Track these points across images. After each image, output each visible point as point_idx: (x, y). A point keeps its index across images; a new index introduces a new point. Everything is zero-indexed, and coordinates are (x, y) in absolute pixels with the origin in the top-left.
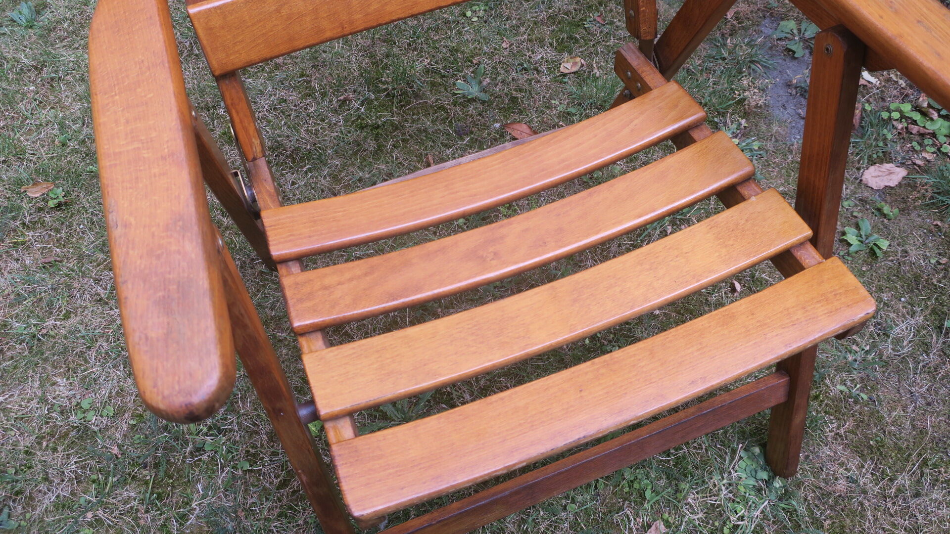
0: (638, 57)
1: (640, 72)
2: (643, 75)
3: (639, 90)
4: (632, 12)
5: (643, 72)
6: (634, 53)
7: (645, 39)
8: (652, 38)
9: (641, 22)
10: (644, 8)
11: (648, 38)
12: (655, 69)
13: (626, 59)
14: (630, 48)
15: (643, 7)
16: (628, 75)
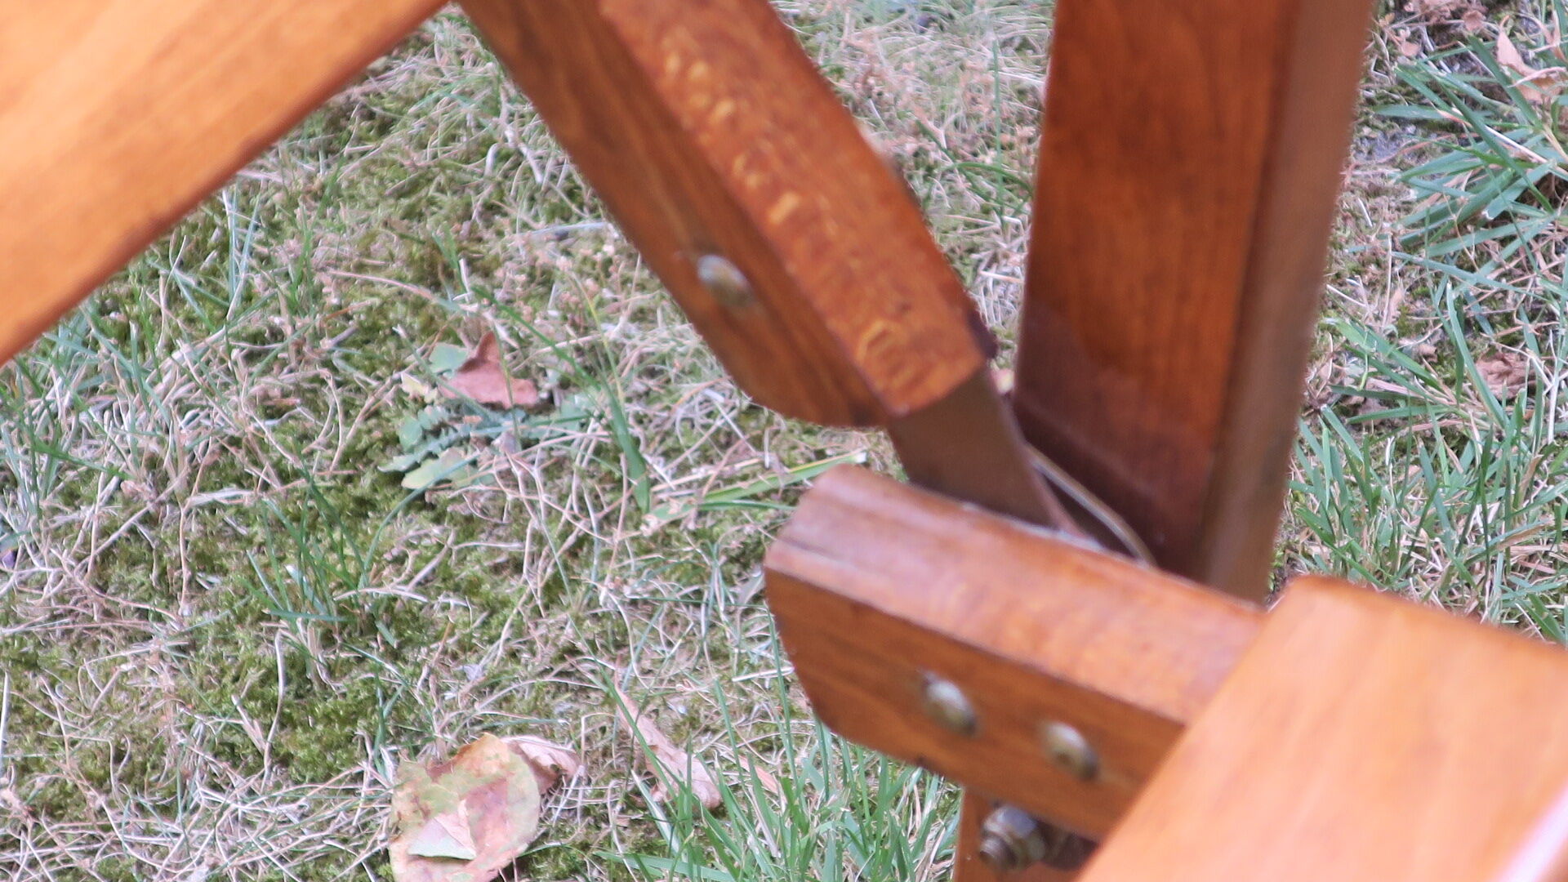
0: (946, 545)
1: (1013, 643)
2: (1055, 656)
3: (1089, 774)
4: (715, 269)
5: (1039, 633)
6: (898, 527)
7: (920, 397)
8: (963, 369)
9: (822, 301)
10: (788, 203)
11: (941, 380)
12: (1116, 568)
13: (861, 610)
14: (851, 510)
15: (774, 191)
16: (937, 714)
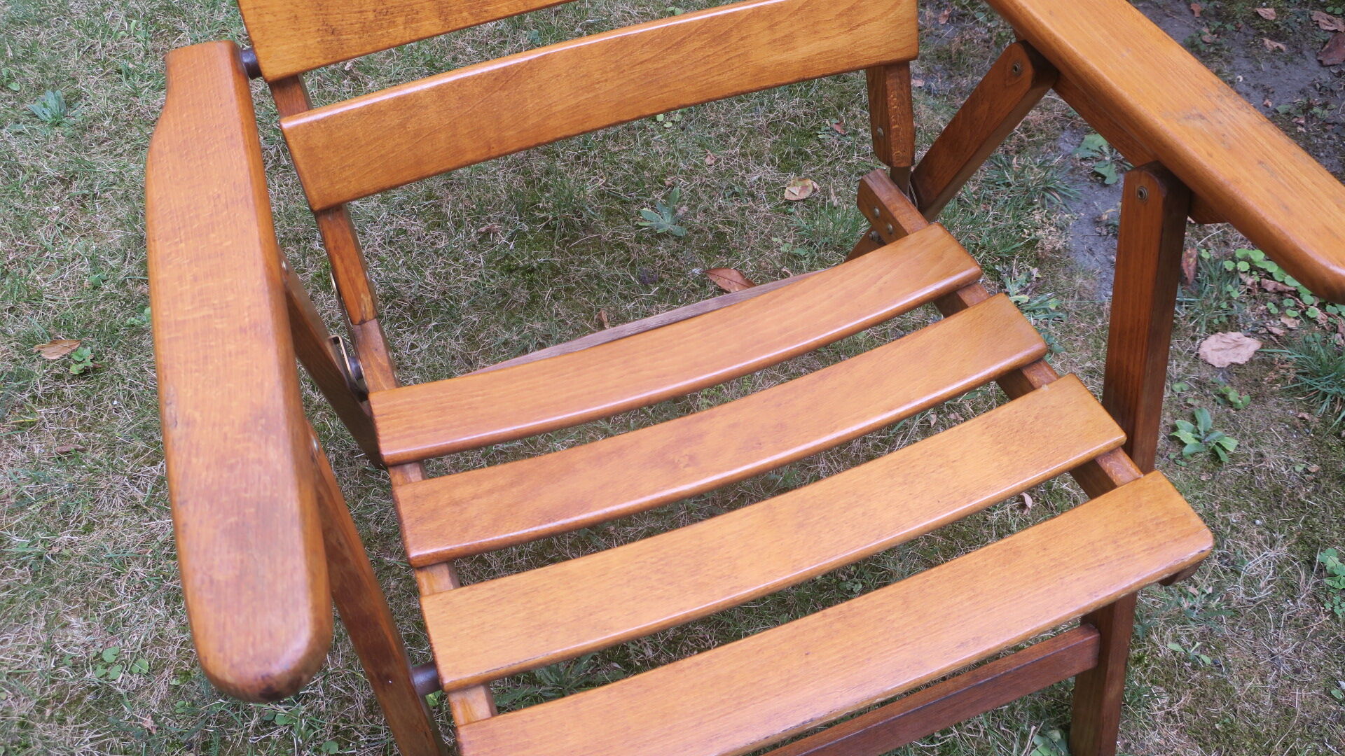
0: (890, 190)
1: (891, 209)
2: (896, 214)
3: (891, 233)
4: (880, 130)
5: (895, 209)
6: (884, 183)
7: (899, 166)
8: (907, 165)
9: (893, 144)
10: (897, 126)
11: (903, 165)
12: (912, 206)
13: (872, 192)
14: (879, 176)
15: (895, 124)
16: (875, 212)
